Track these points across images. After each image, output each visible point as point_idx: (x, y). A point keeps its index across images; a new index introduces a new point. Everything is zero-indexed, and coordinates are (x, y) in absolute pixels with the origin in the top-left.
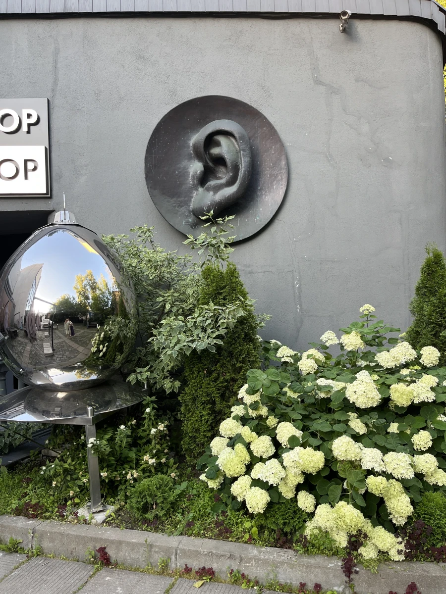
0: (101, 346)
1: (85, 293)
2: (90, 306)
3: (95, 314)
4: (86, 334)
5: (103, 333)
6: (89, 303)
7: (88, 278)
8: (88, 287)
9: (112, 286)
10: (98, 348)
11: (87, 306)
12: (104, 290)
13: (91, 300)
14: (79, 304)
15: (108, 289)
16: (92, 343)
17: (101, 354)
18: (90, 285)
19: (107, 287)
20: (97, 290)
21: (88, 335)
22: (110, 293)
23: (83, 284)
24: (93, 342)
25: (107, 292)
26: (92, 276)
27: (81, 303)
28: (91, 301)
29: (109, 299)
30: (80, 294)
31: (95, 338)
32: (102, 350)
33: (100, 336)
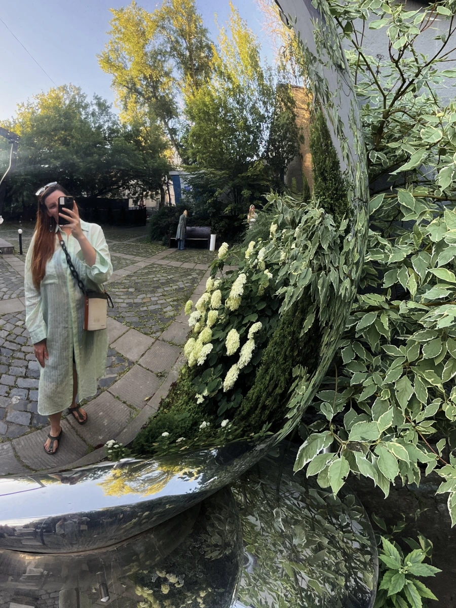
0: (233, 338)
1: (155, 85)
2: (178, 146)
3: (202, 188)
4: (161, 277)
5: (242, 279)
6: (173, 131)
7: (174, 25)
8: (171, 63)
9: (275, 63)
10: (218, 342)
11: (164, 147)
12: (241, 80)
13: (182, 118)
14: (128, 136)
15: (261, 76)
16: (191, 321)
17: (232, 376)
18: (181, 55)
19: (255, 65)
20: (214, 76)
21: (168, 282)
22: (265, 92)
23: (149, 49)
24: (196, 314)
25: (254, 86)
26: (190, 14)
27: (137, 132)
28: (182, 123)
29: (262, 118)
30: (133, 89)
31: (205, 296)
32: (236, 357)
33: (225, 288)
